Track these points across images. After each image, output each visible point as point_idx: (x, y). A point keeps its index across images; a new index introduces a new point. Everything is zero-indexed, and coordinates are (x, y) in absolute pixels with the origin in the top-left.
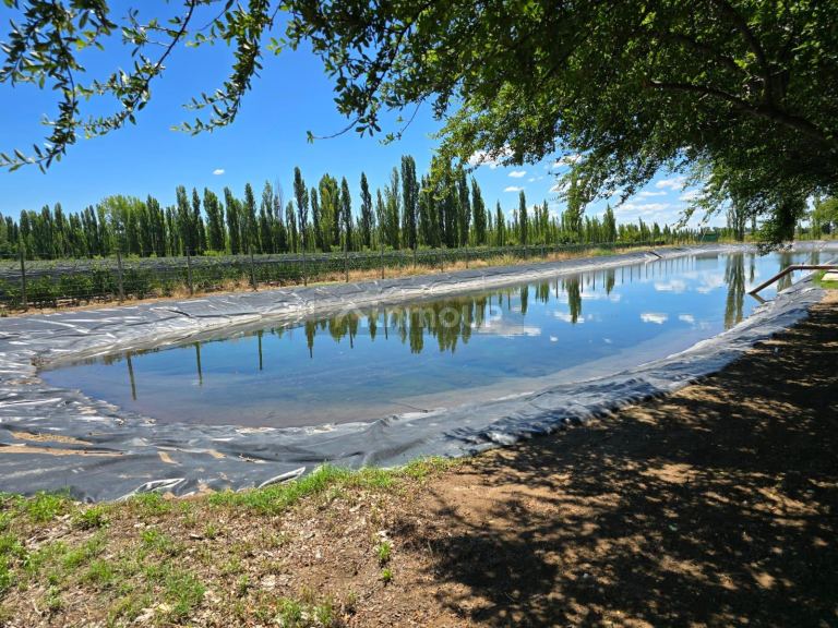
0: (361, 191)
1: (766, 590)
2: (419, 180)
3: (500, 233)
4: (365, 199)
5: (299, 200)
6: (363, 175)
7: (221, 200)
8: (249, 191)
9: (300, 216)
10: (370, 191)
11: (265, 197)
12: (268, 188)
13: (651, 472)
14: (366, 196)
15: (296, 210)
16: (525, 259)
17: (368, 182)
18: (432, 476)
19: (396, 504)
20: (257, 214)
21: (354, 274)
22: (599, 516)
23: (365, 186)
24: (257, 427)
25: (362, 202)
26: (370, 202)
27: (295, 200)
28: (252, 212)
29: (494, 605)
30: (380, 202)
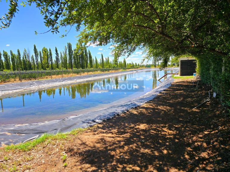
0: (55, 52)
1: (166, 154)
2: (73, 50)
3: (96, 65)
4: (57, 55)
5: (35, 54)
6: (56, 48)
7: (9, 54)
8: (18, 51)
9: (36, 59)
10: (58, 52)
11: (24, 54)
12: (25, 51)
13: (137, 127)
14: (57, 54)
15: (34, 57)
16: (104, 72)
17: (57, 50)
18: (79, 134)
19: (68, 143)
20: (22, 58)
21: (53, 76)
22: (125, 140)
23: (56, 51)
24: (23, 124)
25: (56, 55)
26: (58, 55)
27: (34, 54)
28: (20, 58)
29: (97, 169)
30: (61, 56)
